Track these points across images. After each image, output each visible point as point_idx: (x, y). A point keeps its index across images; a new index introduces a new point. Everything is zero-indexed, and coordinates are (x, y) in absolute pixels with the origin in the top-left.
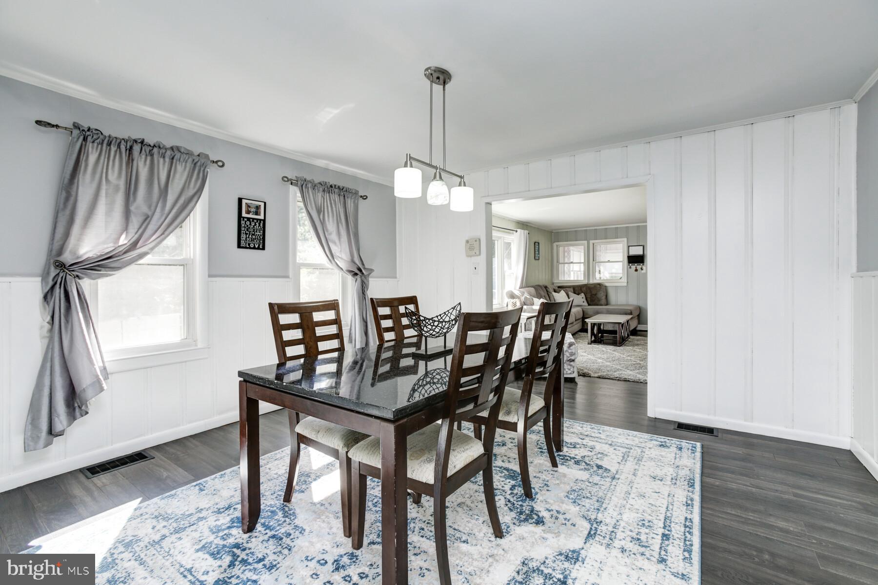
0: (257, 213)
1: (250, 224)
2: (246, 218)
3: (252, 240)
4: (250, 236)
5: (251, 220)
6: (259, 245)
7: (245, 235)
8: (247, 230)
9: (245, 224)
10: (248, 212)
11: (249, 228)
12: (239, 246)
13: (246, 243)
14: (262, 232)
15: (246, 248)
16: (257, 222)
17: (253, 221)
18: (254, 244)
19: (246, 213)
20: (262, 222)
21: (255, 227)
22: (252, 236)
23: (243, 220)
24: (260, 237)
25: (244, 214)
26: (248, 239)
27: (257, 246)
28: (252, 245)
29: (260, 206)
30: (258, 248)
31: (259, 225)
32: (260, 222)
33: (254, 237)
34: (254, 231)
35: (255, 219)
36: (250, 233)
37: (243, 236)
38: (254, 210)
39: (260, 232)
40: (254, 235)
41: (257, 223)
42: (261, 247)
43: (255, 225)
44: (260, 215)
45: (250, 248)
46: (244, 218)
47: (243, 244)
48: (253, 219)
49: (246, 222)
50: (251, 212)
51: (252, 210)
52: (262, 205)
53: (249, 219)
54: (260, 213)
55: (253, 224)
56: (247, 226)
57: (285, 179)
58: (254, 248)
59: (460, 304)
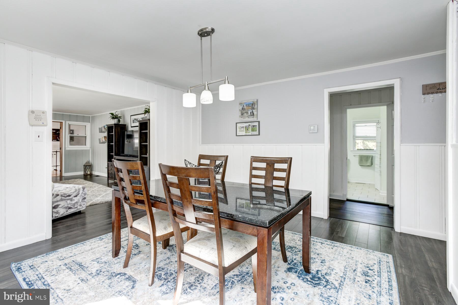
59: (185, 160)
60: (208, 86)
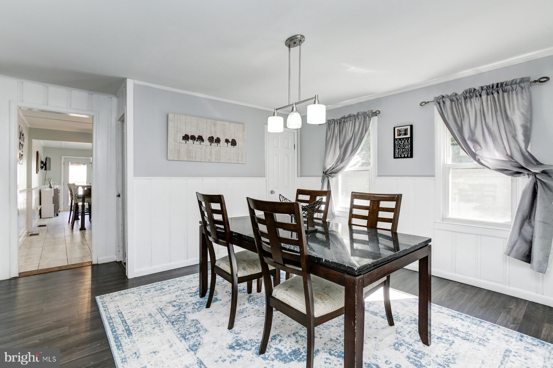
0: (406, 134)
1: (401, 142)
2: (398, 139)
3: (403, 152)
4: (401, 150)
5: (402, 139)
6: (408, 155)
7: (398, 150)
8: (399, 146)
9: (398, 142)
10: (400, 135)
11: (401, 145)
12: (395, 158)
13: (399, 155)
14: (409, 146)
15: (399, 158)
16: (406, 139)
17: (403, 140)
18: (404, 155)
19: (398, 136)
20: (410, 139)
21: (405, 143)
22: (402, 150)
23: (397, 140)
24: (408, 149)
25: (396, 137)
26: (400, 152)
27: (406, 156)
28: (403, 156)
29: (407, 128)
30: (408, 157)
31: (408, 141)
32: (408, 139)
33: (404, 150)
34: (404, 146)
35: (405, 138)
36: (401, 148)
37: (397, 151)
38: (404, 132)
39: (408, 146)
40: (404, 148)
41: (406, 141)
42: (409, 156)
43: (405, 142)
44: (407, 135)
45: (402, 157)
46: (397, 139)
47: (397, 155)
48: (403, 138)
49: (398, 141)
50: (401, 134)
51: (402, 133)
52: (409, 127)
53: (400, 139)
54: (408, 133)
55: (403, 141)
56: (399, 144)
57: (424, 104)
58: (405, 157)
60: (296, 107)
